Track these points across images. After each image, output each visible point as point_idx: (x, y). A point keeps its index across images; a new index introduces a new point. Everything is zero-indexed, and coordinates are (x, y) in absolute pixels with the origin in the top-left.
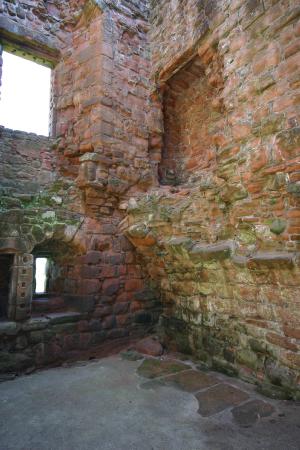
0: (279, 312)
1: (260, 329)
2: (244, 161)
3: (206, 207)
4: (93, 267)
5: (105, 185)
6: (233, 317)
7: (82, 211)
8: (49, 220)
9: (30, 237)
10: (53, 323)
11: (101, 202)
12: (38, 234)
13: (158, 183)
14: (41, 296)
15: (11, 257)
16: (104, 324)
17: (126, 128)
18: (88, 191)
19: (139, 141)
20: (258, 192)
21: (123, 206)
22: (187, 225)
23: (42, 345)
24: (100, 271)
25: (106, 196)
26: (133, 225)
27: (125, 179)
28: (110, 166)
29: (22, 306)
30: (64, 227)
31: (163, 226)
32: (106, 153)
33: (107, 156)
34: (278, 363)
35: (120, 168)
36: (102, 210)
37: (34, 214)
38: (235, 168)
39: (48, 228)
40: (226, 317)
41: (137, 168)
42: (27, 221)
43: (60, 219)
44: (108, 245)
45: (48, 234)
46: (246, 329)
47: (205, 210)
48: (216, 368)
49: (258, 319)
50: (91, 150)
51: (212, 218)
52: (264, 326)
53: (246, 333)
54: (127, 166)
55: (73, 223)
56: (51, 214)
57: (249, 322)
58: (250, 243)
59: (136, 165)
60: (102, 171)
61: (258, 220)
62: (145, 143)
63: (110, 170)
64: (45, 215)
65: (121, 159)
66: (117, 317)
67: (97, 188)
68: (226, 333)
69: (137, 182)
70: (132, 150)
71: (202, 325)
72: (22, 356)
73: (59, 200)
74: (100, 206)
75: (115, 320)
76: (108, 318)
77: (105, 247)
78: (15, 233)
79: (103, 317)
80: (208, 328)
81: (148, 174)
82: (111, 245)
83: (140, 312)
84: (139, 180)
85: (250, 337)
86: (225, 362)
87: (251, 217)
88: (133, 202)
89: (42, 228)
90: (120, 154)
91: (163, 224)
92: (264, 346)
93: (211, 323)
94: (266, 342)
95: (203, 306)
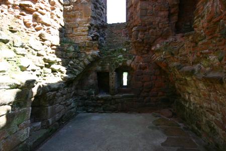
0: (221, 108)
1: (211, 116)
2: (204, 16)
3: (189, 46)
4: (139, 77)
5: (143, 40)
6: (201, 107)
7: (135, 53)
8: (120, 58)
9: (114, 66)
10: (123, 97)
11: (142, 48)
12: (117, 64)
13: (174, 33)
14: (125, 86)
15: (108, 73)
16: (145, 100)
17: (154, 9)
18: (136, 44)
19: (162, 13)
20: (211, 35)
21: (153, 49)
22: (181, 56)
23: (120, 104)
24: (143, 78)
25: (144, 45)
26: (157, 57)
27: (153, 35)
28: (145, 31)
29: (112, 90)
30: (126, 60)
31: (169, 57)
32: (143, 25)
33: (144, 26)
34: (219, 137)
35: (151, 30)
36: (143, 51)
37: (115, 57)
38: (200, 21)
39: (120, 62)
40: (198, 106)
41: (161, 28)
42: (112, 60)
43: (125, 58)
44: (146, 67)
45: (120, 64)
46: (205, 114)
47: (189, 47)
48: (193, 130)
49: (211, 110)
50: (136, 26)
51: (192, 52)
52: (214, 114)
53: (205, 117)
54: (155, 28)
55: (130, 59)
56: (121, 56)
57: (207, 111)
58: (208, 66)
59: (160, 27)
60: (141, 34)
61: (210, 53)
62: (166, 13)
63: (146, 32)
64: (119, 57)
65: (151, 26)
66: (152, 98)
67: (140, 43)
68: (198, 115)
69: (161, 36)
70: (158, 19)
71: (188, 108)
72: (114, 107)
73: (125, 50)
74: (142, 50)
75: (150, 99)
76: (147, 98)
77: (145, 68)
78: (109, 64)
79: (144, 97)
80: (191, 110)
81: (168, 29)
82: (148, 67)
83: (163, 97)
84: (162, 34)
85: (207, 119)
86: (196, 128)
87: (207, 51)
88: (158, 46)
89: (118, 62)
90: (151, 23)
91: (169, 56)
92: (212, 126)
93: (192, 108)
94: (214, 123)
95: (189, 99)
